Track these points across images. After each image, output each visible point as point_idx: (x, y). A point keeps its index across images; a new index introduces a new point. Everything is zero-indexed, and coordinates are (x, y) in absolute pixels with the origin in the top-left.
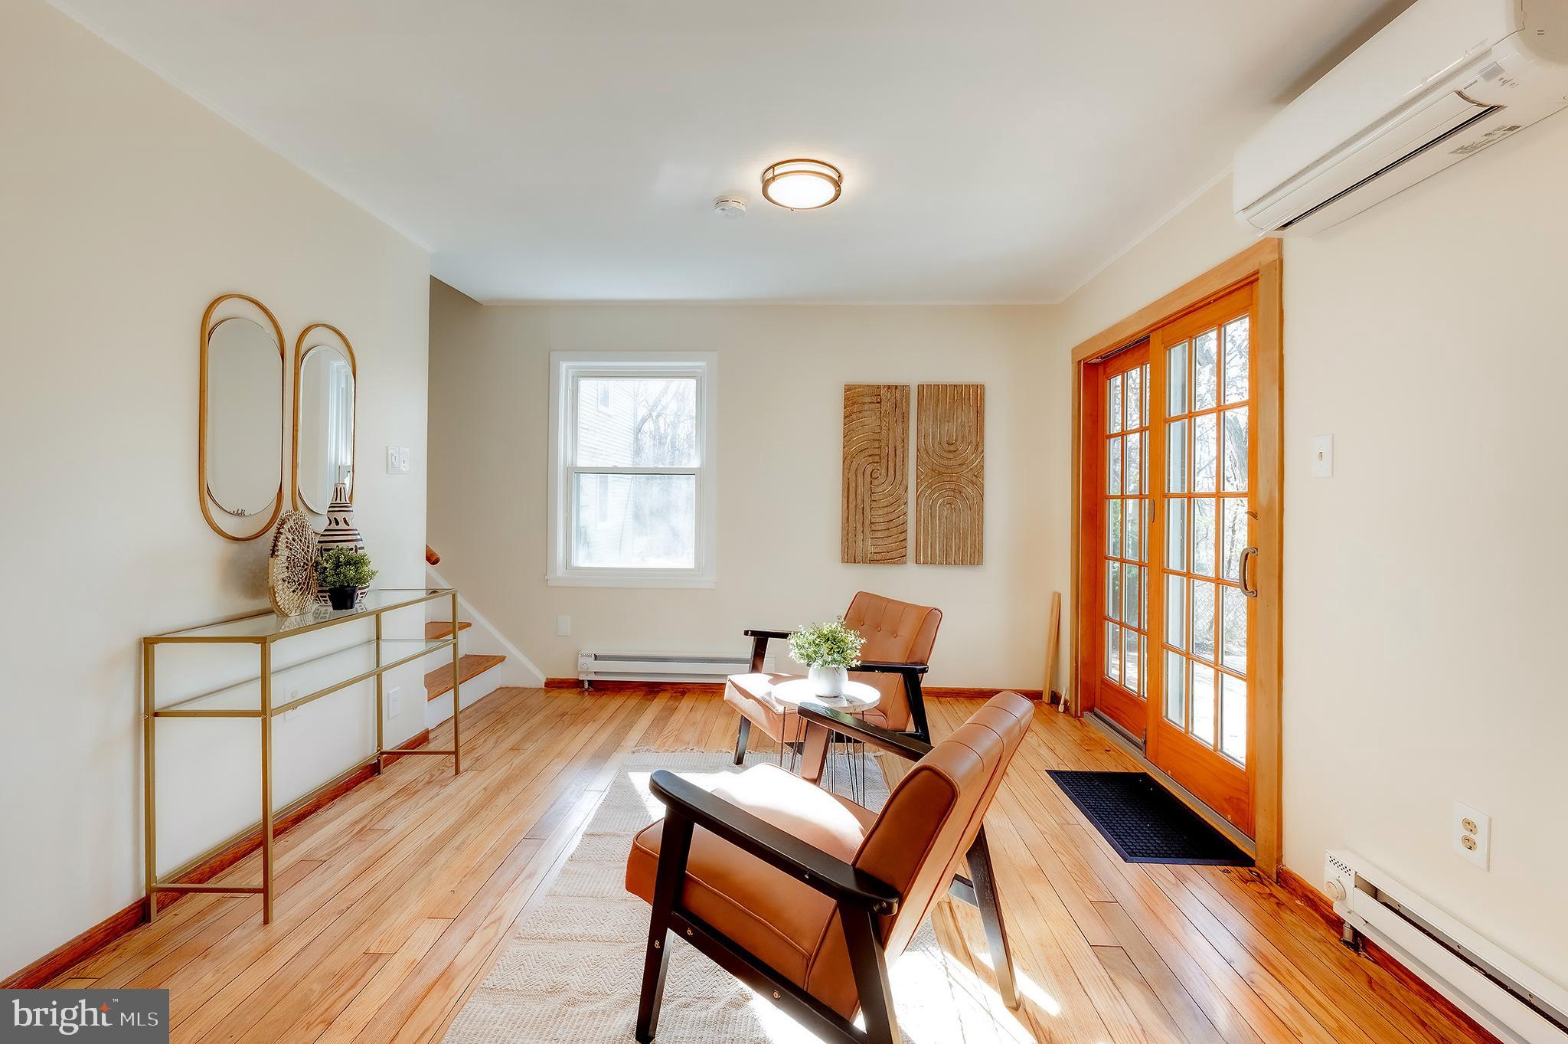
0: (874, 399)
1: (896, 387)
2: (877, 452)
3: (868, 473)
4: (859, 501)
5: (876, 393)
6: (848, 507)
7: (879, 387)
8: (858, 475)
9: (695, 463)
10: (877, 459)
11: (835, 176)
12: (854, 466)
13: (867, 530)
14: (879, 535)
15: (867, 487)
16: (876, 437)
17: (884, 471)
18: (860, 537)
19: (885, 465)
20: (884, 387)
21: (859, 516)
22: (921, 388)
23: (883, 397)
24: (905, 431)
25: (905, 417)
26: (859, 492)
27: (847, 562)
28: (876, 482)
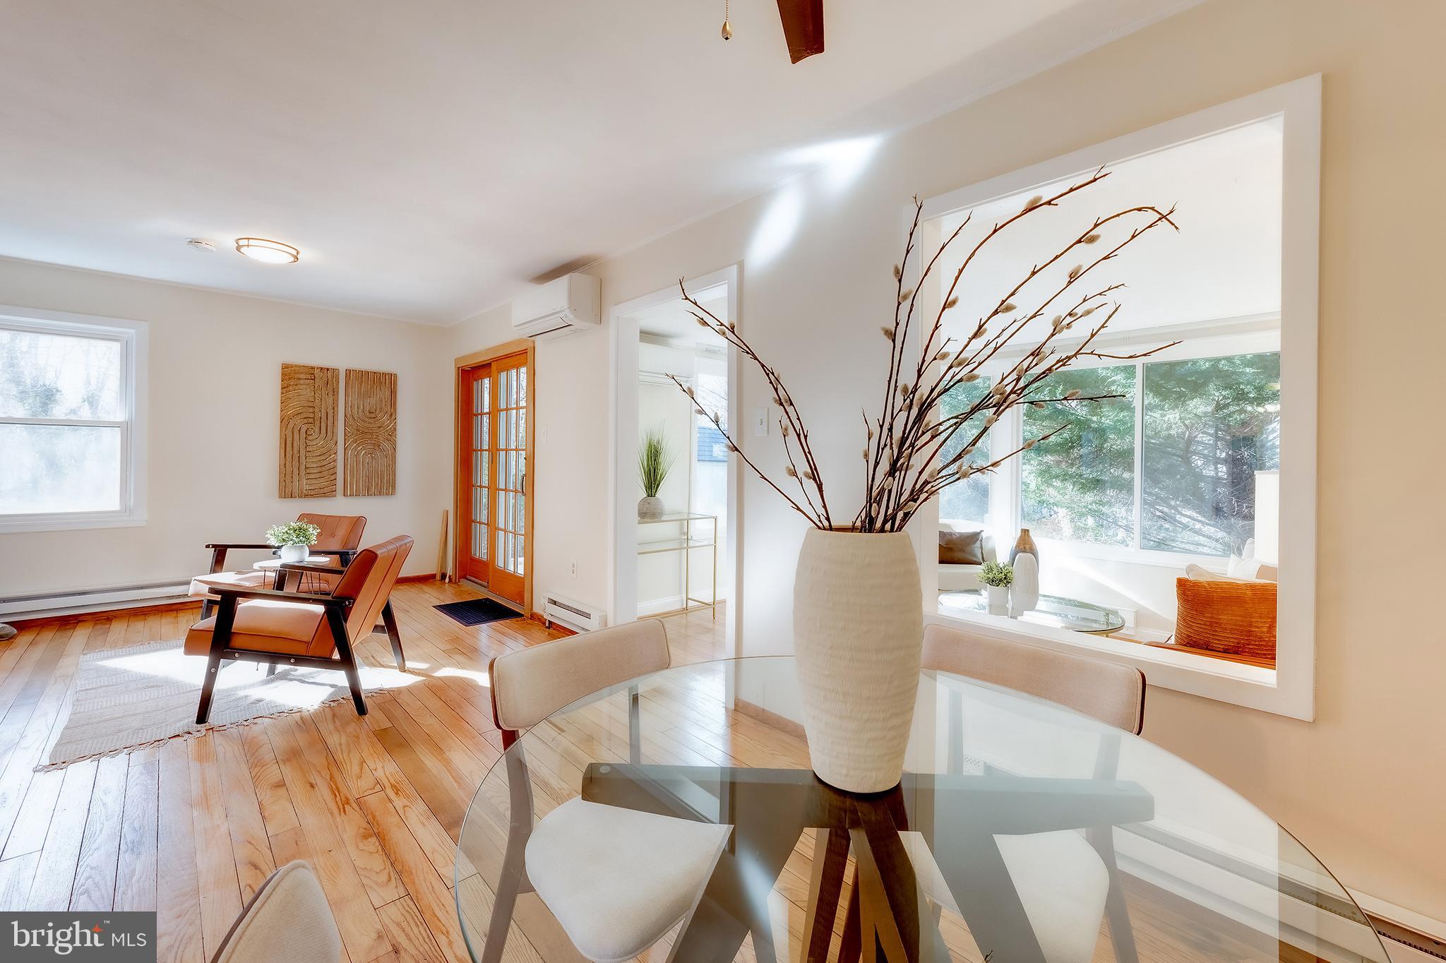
0: (309, 376)
1: (328, 369)
2: (311, 415)
3: (303, 431)
4: (295, 451)
5: (311, 373)
6: (285, 455)
7: (313, 368)
8: (295, 433)
9: (120, 416)
10: (311, 420)
11: (295, 253)
12: (290, 426)
13: (302, 473)
14: (313, 476)
15: (303, 440)
16: (311, 404)
17: (317, 430)
18: (296, 478)
19: (318, 425)
20: (318, 368)
21: (296, 463)
22: (348, 372)
23: (316, 376)
24: (335, 402)
25: (335, 392)
26: (295, 445)
27: (285, 497)
28: (310, 438)
